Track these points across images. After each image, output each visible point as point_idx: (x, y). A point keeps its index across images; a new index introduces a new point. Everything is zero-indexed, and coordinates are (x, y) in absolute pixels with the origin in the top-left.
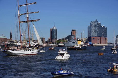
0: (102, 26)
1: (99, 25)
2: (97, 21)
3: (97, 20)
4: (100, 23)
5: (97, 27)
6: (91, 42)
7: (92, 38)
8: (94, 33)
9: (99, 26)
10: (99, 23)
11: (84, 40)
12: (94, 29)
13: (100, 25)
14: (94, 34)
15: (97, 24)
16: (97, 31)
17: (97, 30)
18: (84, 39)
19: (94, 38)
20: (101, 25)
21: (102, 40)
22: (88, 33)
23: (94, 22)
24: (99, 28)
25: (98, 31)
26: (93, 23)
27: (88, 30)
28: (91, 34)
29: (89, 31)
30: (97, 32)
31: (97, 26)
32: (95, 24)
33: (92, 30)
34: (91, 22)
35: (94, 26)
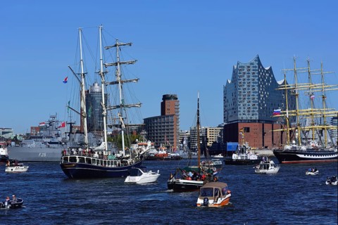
0: (280, 82)
1: (266, 78)
2: (260, 64)
3: (258, 58)
4: (271, 69)
5: (259, 86)
6: (237, 141)
7: (241, 126)
8: (246, 110)
9: (268, 81)
10: (267, 68)
11: (208, 133)
12: (246, 91)
13: (270, 75)
14: (246, 113)
15: (259, 73)
16: (259, 98)
17: (259, 95)
18: (208, 131)
19: (247, 125)
20: (274, 79)
22: (225, 106)
23: (249, 67)
24: (267, 89)
25: (262, 102)
26: (245, 71)
27: (225, 97)
28: (235, 111)
29: (231, 101)
30: (259, 105)
31: (259, 80)
32: (251, 75)
33: (242, 97)
34: (235, 67)
35: (246, 81)
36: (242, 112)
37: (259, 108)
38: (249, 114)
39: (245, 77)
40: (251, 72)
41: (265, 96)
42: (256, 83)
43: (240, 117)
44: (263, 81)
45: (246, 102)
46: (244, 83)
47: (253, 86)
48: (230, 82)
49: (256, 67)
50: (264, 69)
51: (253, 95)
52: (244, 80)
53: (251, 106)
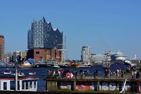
0: (55, 30)
1: (47, 27)
2: (44, 21)
3: (44, 18)
4: (50, 23)
5: (44, 31)
6: (33, 58)
7: (35, 51)
8: (38, 43)
9: (49, 29)
10: (48, 23)
11: (21, 54)
12: (38, 34)
13: (50, 26)
14: (38, 44)
15: (44, 25)
16: (44, 37)
17: (44, 36)
19: (38, 50)
20: (51, 28)
21: (55, 54)
22: (28, 41)
23: (39, 22)
24: (48, 33)
25: (45, 39)
26: (38, 24)
27: (28, 37)
28: (33, 43)
29: (31, 39)
30: (44, 41)
31: (44, 28)
32: (40, 26)
33: (36, 37)
34: (33, 22)
35: (38, 29)
36: (36, 44)
37: (44, 42)
38: (39, 45)
39: (37, 27)
40: (40, 24)
41: (47, 36)
42: (42, 30)
43: (35, 46)
44: (46, 29)
45: (37, 39)
46: (37, 30)
47: (41, 31)
48: (30, 29)
49: (42, 22)
50: (47, 23)
51: (41, 36)
52: (37, 28)
53: (40, 41)
